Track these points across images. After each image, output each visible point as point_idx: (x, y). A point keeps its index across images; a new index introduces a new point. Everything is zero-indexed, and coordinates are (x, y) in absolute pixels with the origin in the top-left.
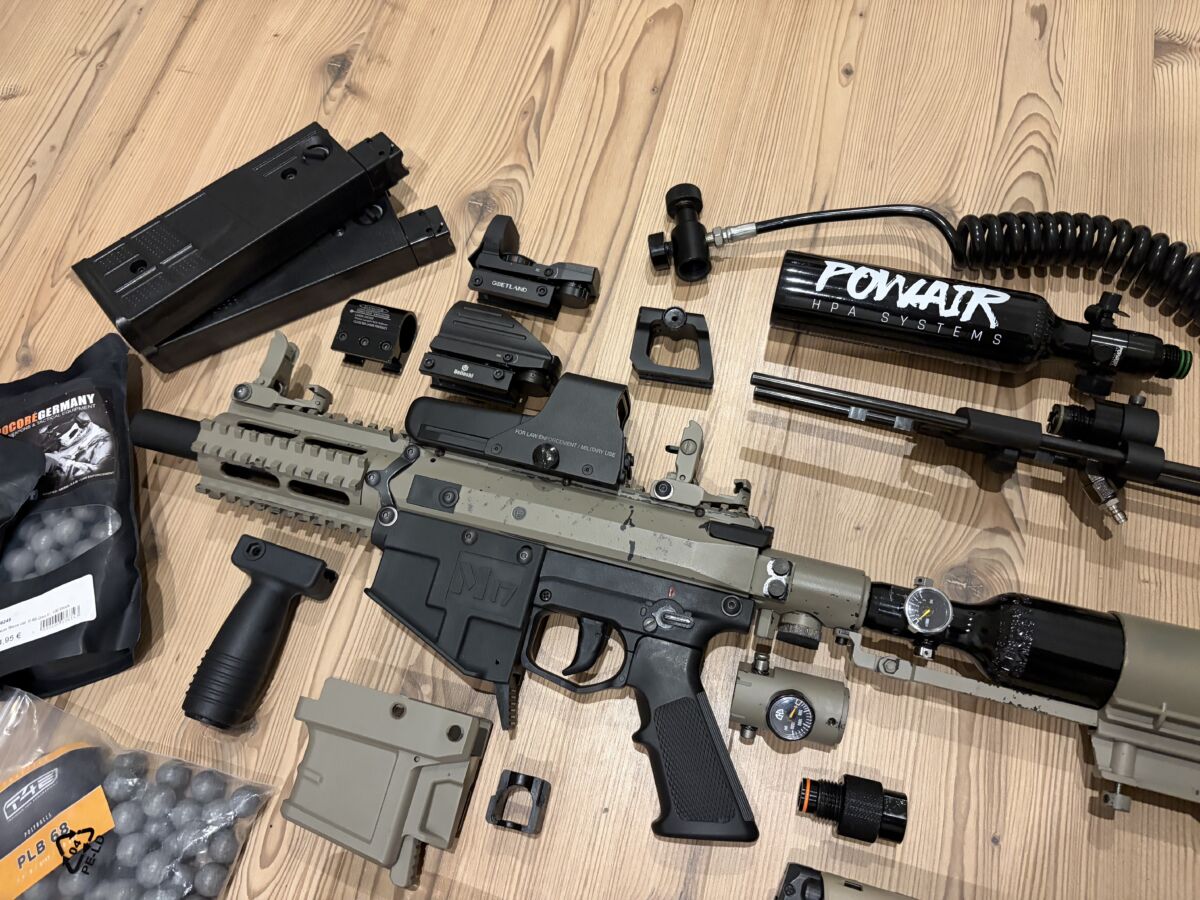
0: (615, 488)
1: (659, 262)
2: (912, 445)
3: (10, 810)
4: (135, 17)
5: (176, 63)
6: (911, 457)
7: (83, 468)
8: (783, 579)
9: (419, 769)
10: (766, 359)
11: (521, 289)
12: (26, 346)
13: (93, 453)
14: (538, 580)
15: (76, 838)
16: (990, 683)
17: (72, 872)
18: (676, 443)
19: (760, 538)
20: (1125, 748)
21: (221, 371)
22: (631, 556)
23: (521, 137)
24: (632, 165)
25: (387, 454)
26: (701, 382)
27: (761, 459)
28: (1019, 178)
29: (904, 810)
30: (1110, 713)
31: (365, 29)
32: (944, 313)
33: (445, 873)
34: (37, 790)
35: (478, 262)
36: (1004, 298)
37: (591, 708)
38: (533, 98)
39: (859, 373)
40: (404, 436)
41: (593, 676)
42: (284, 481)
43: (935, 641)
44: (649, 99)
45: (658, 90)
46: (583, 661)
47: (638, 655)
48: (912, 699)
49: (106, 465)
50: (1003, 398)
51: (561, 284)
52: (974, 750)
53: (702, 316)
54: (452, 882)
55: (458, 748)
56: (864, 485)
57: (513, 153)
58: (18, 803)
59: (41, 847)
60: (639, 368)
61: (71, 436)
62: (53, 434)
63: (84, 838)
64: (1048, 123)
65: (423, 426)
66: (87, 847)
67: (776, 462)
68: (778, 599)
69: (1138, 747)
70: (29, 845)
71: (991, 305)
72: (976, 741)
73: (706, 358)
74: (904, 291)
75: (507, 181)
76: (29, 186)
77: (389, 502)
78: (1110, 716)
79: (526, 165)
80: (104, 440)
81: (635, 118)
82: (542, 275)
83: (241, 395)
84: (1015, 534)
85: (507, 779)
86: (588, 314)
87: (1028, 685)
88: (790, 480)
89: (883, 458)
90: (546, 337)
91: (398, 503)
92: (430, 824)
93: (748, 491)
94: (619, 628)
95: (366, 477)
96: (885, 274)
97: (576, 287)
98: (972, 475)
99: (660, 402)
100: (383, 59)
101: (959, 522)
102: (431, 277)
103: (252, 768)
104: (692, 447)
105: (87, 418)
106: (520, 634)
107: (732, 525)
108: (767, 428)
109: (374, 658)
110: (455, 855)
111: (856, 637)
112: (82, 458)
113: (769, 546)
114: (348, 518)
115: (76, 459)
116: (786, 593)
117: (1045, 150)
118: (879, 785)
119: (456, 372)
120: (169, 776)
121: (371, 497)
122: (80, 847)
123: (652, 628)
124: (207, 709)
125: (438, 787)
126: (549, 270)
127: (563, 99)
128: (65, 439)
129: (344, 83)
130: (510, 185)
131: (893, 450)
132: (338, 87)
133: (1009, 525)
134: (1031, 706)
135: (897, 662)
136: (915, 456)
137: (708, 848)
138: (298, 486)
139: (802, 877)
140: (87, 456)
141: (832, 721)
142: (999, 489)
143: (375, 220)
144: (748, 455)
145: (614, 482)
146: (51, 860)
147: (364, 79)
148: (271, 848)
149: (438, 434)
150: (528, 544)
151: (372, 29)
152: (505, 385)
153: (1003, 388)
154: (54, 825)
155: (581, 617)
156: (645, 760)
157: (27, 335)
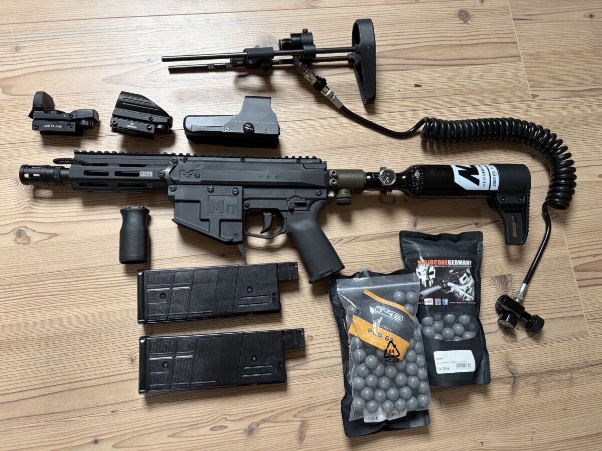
157: (264, 421)
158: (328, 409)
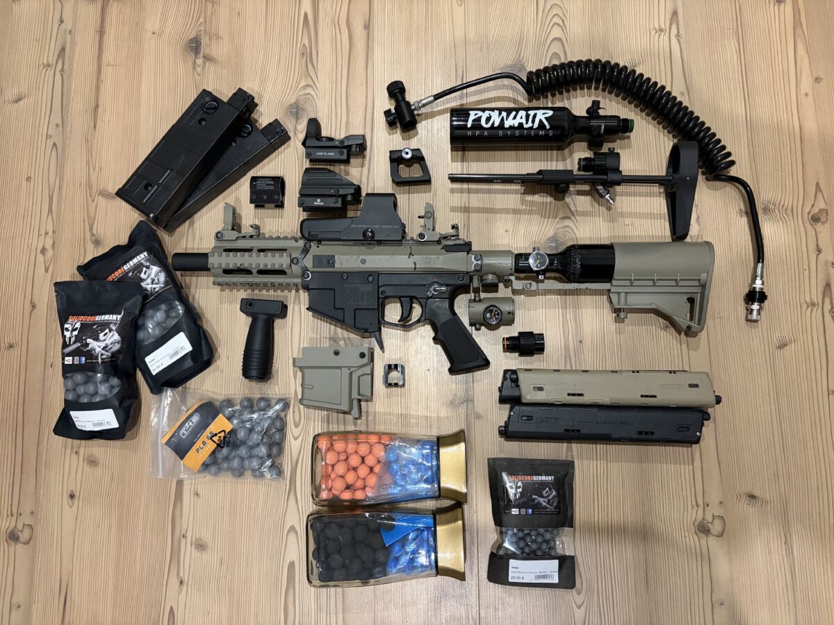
0: (401, 241)
1: (391, 124)
2: (523, 188)
3: (183, 434)
4: (69, 37)
5: (104, 61)
6: (524, 194)
7: (157, 287)
8: (479, 262)
9: (352, 372)
10: (452, 161)
11: (331, 154)
12: (93, 235)
13: (158, 279)
14: (379, 287)
15: (218, 435)
16: (567, 283)
17: (222, 448)
18: (422, 214)
19: (467, 247)
20: (623, 295)
21: (197, 225)
22: (415, 268)
23: (305, 69)
24: (365, 73)
25: (296, 248)
26: (426, 181)
27: (459, 210)
28: (552, 41)
29: (543, 339)
30: (614, 282)
31: (201, 20)
32: (526, 126)
33: (370, 410)
34: (193, 423)
35: (307, 145)
36: (550, 113)
37: (412, 333)
38: (304, 45)
39: (494, 159)
40: (301, 239)
41: (410, 320)
42: (254, 271)
43: (544, 272)
44: (365, 32)
45: (367, 27)
46: (405, 315)
47: (427, 307)
48: (540, 297)
49: (166, 283)
50: (560, 158)
51: (349, 147)
52: (568, 310)
53: (419, 149)
54: (375, 412)
55: (366, 360)
56: (506, 211)
57: (304, 78)
58: (186, 430)
59: (204, 443)
60: (396, 181)
61: (145, 273)
62: (136, 275)
63: (222, 435)
64: (561, 8)
65: (309, 233)
66: (225, 437)
67: (466, 210)
68: (479, 270)
69: (627, 293)
70: (199, 444)
71: (546, 118)
72: (568, 306)
73: (425, 169)
74: (507, 119)
75: (305, 94)
76: (54, 150)
77: (305, 270)
78: (614, 284)
79: (313, 85)
80: (160, 272)
81: (360, 46)
82: (339, 145)
83: (219, 236)
84: (572, 217)
85: (387, 367)
86: (364, 157)
87: (581, 280)
88: (473, 216)
89: (512, 196)
90: (347, 173)
91: (310, 270)
92: (361, 392)
93: (457, 228)
94: (416, 298)
95: (292, 261)
96: (497, 112)
97: (357, 147)
98: (551, 195)
99: (409, 193)
100: (218, 37)
101: (549, 218)
102: (283, 155)
103: (278, 392)
104: (429, 215)
105: (148, 264)
106: (377, 311)
107: (454, 245)
108: (459, 195)
109: (315, 336)
110: (373, 402)
111: (512, 278)
112: (154, 282)
113: (471, 250)
114: (288, 280)
115: (152, 283)
116: (481, 268)
117: (561, 23)
118: (532, 333)
119: (315, 203)
120: (246, 403)
121: (296, 269)
122: (222, 438)
123: (431, 295)
124: (254, 373)
125: (361, 378)
126: (342, 141)
127: (320, 42)
128: (142, 275)
129: (201, 55)
130: (307, 96)
131: (516, 192)
132: (199, 58)
133: (570, 214)
134: (585, 288)
135: (530, 284)
136: (526, 192)
137: (471, 374)
138: (261, 272)
139: (509, 373)
140: (156, 281)
141: (509, 313)
142: (563, 199)
143: (249, 133)
144: (453, 209)
145: (400, 238)
146: (211, 446)
147: (211, 50)
148: (297, 419)
149: (317, 235)
150: (370, 273)
151: (205, 18)
152: (339, 204)
153: (559, 152)
154: (207, 432)
155: (400, 298)
156: (439, 347)
157: (91, 229)
158: (94, 170)
